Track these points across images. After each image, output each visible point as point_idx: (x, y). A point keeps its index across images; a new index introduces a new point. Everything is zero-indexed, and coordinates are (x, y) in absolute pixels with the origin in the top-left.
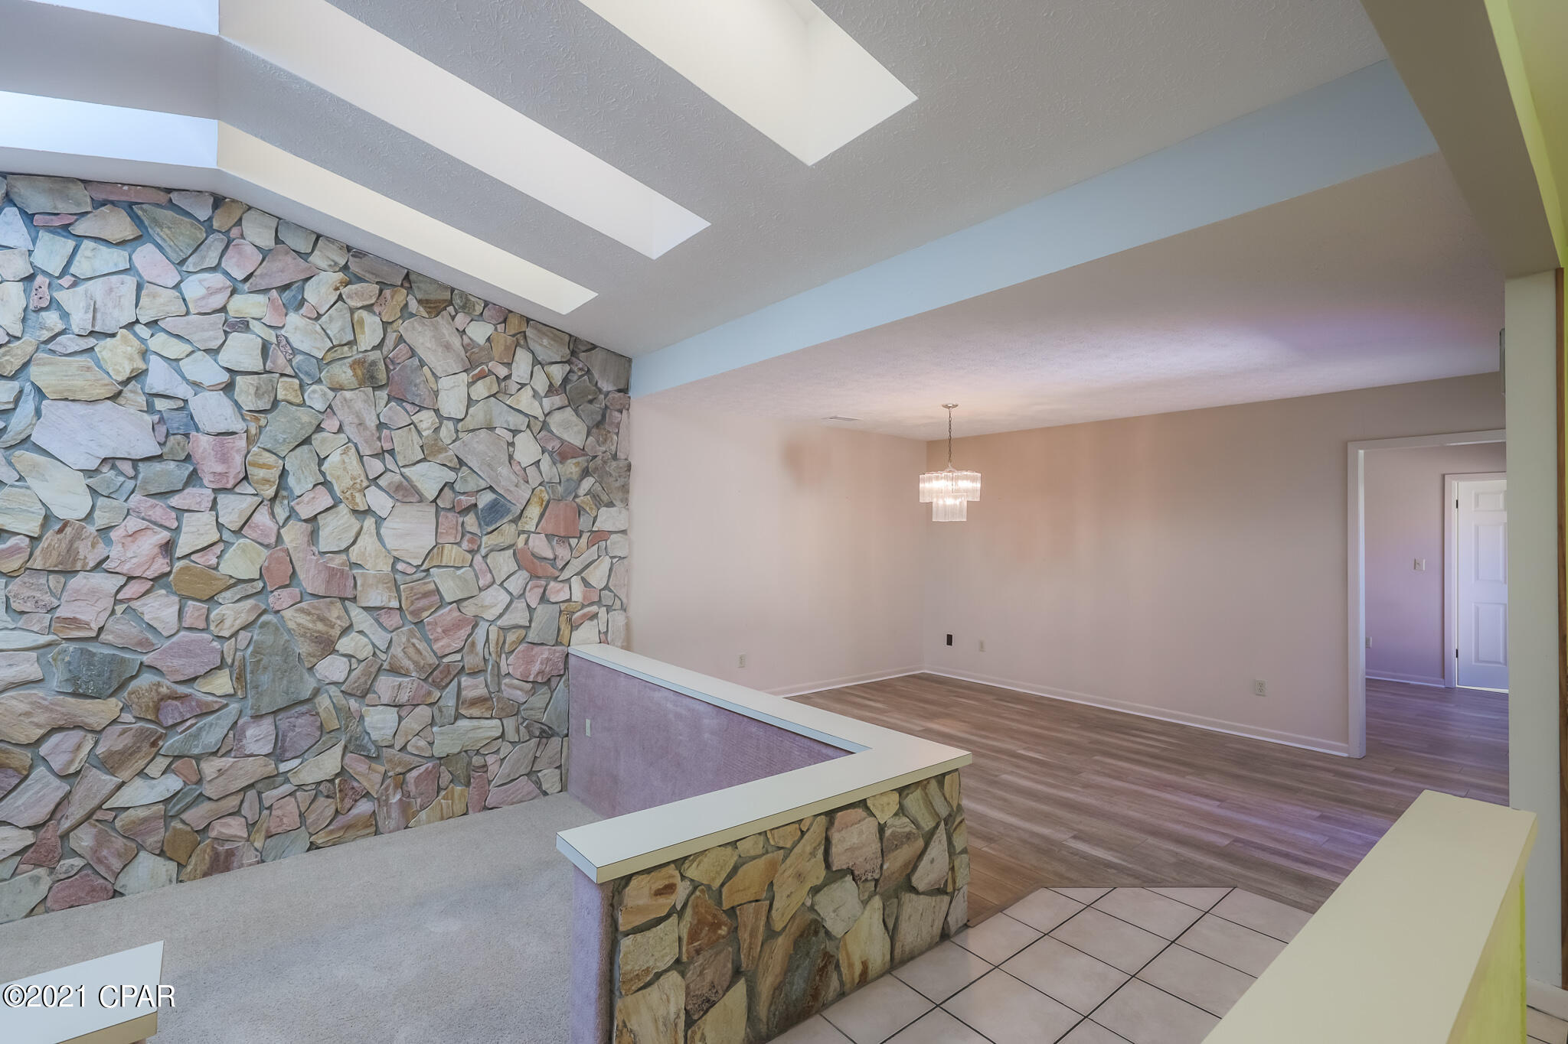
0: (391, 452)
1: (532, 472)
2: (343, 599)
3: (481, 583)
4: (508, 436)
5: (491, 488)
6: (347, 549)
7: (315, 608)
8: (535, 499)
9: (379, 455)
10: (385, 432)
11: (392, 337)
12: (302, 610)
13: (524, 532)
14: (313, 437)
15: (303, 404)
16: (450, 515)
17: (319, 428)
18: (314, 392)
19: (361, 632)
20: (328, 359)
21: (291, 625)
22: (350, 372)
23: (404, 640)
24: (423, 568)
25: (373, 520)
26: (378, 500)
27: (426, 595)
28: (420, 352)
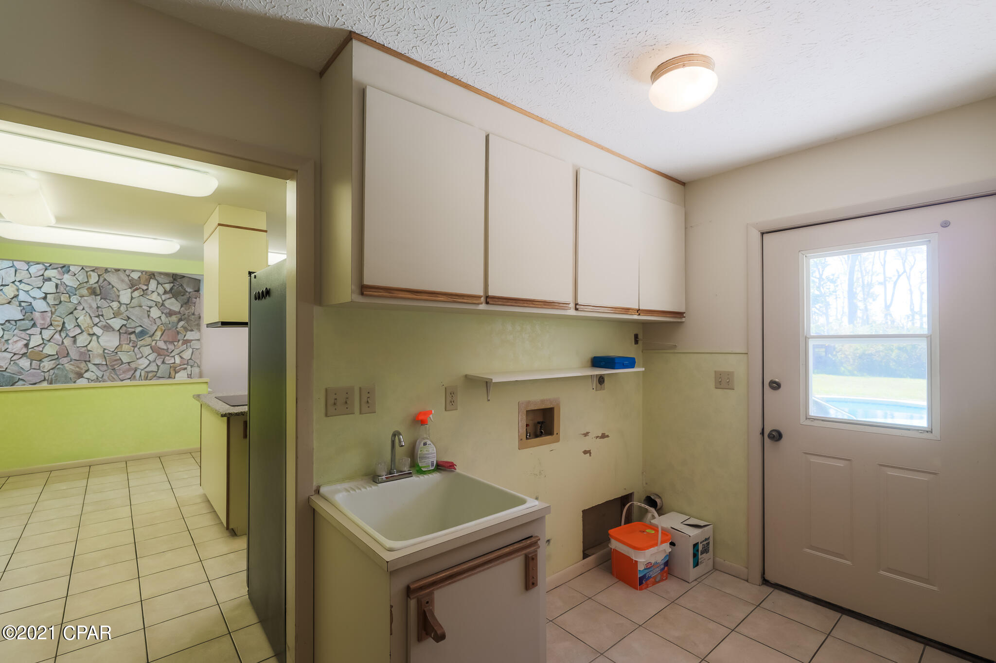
0: (102, 315)
1: (158, 321)
2: (85, 361)
3: (138, 357)
4: (148, 309)
5: (141, 326)
6: (86, 346)
7: (76, 364)
8: (159, 329)
9: (98, 316)
10: (100, 309)
11: (102, 279)
12: (71, 364)
13: (155, 340)
14: (74, 312)
15: (70, 302)
16: (125, 335)
17: (76, 309)
18: (74, 298)
19: (92, 371)
20: (79, 287)
21: (67, 368)
22: (86, 291)
23: (108, 374)
24: (115, 351)
25: (96, 337)
26: (97, 330)
27: (116, 360)
28: (113, 283)
